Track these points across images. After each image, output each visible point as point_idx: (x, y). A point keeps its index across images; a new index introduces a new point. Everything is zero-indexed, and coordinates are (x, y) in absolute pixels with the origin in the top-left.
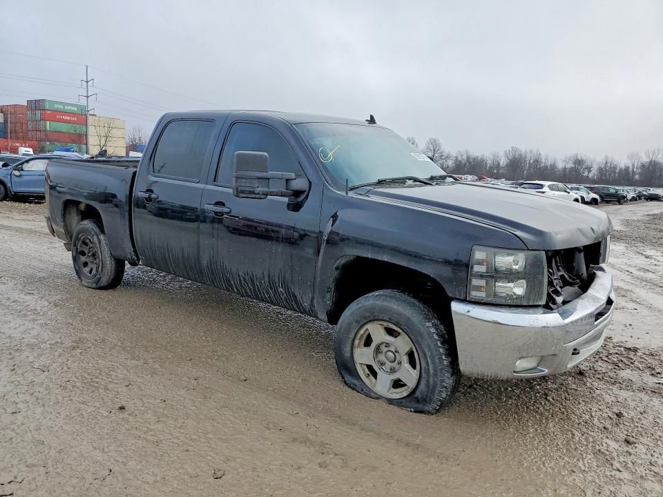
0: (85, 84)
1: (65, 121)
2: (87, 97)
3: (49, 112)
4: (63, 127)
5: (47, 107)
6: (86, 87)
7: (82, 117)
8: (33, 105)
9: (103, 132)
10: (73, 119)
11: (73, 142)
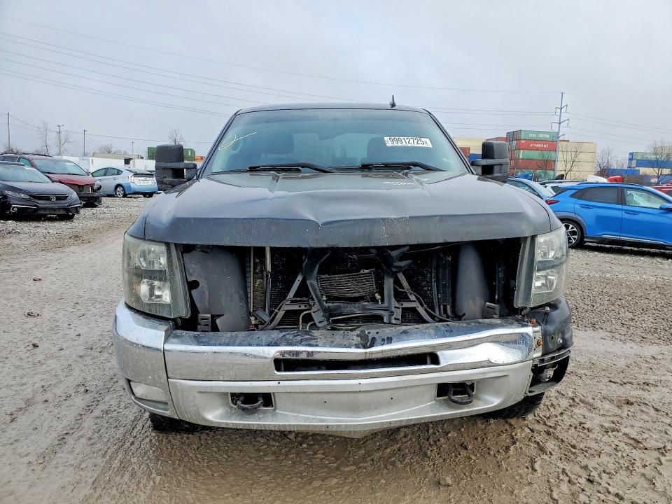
0: (559, 110)
1: (537, 149)
2: (560, 123)
3: (523, 142)
4: (535, 155)
5: (522, 137)
6: (559, 114)
7: (552, 144)
8: (511, 136)
9: (569, 157)
10: (545, 146)
11: (540, 168)
